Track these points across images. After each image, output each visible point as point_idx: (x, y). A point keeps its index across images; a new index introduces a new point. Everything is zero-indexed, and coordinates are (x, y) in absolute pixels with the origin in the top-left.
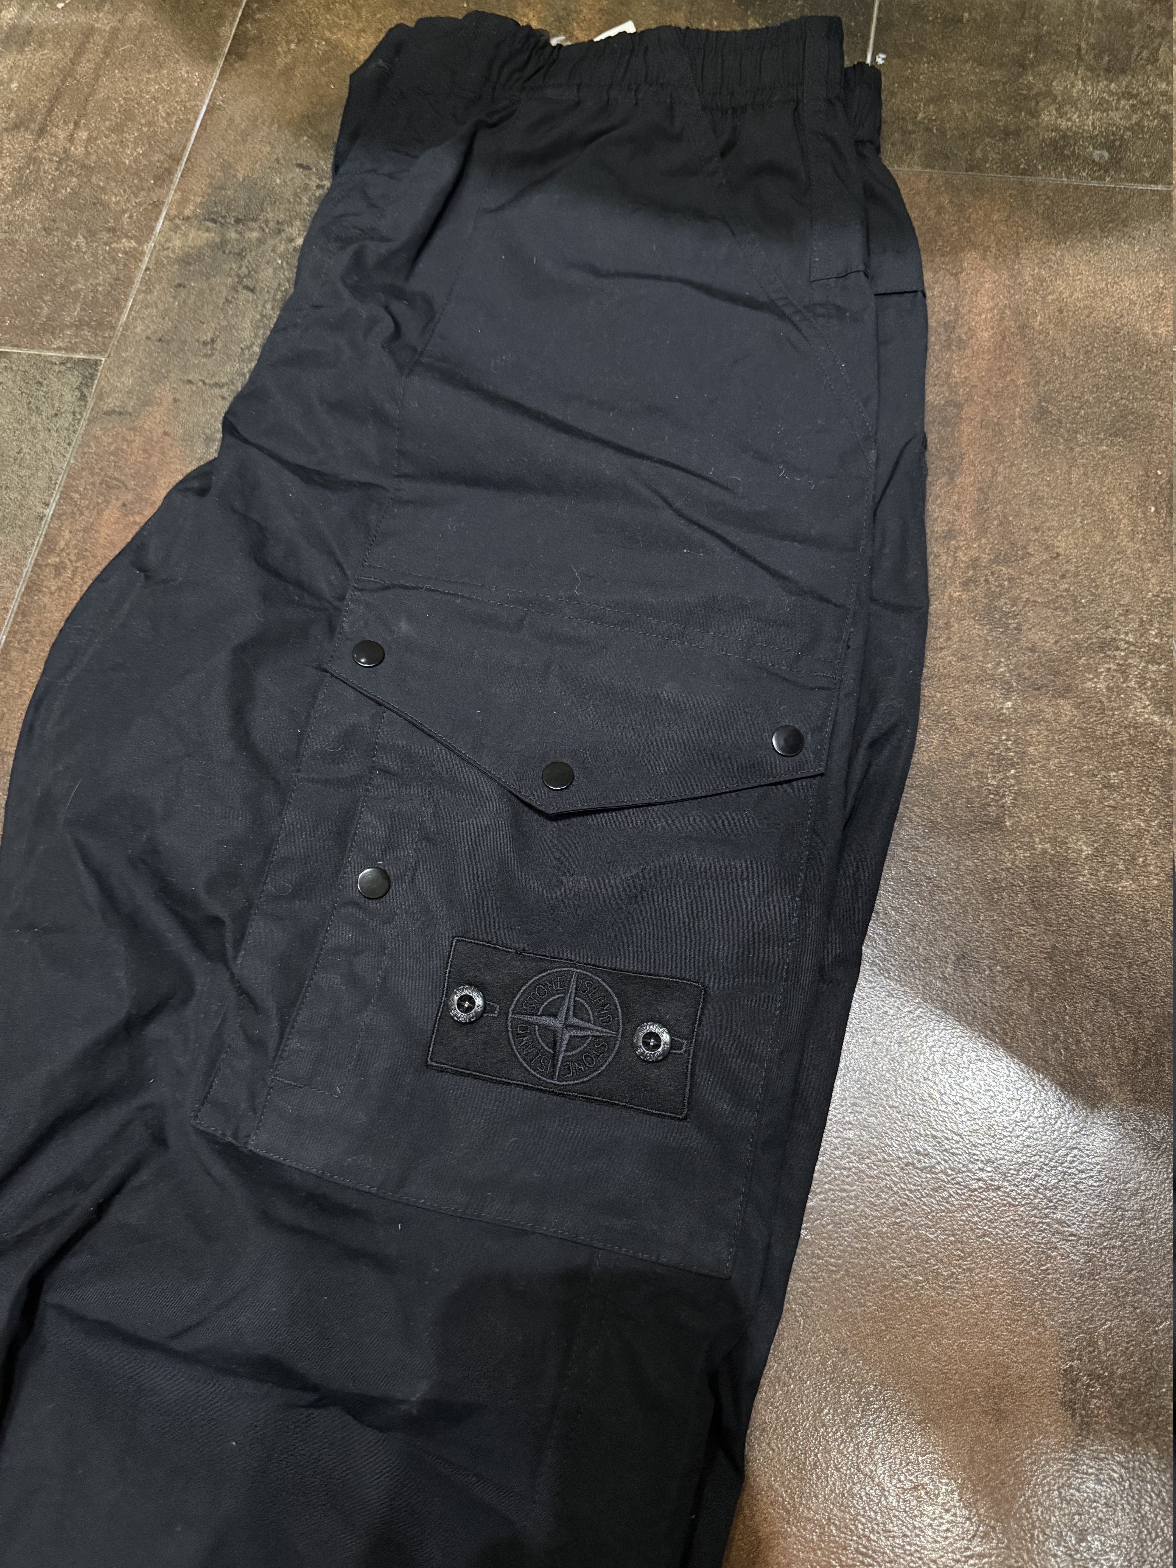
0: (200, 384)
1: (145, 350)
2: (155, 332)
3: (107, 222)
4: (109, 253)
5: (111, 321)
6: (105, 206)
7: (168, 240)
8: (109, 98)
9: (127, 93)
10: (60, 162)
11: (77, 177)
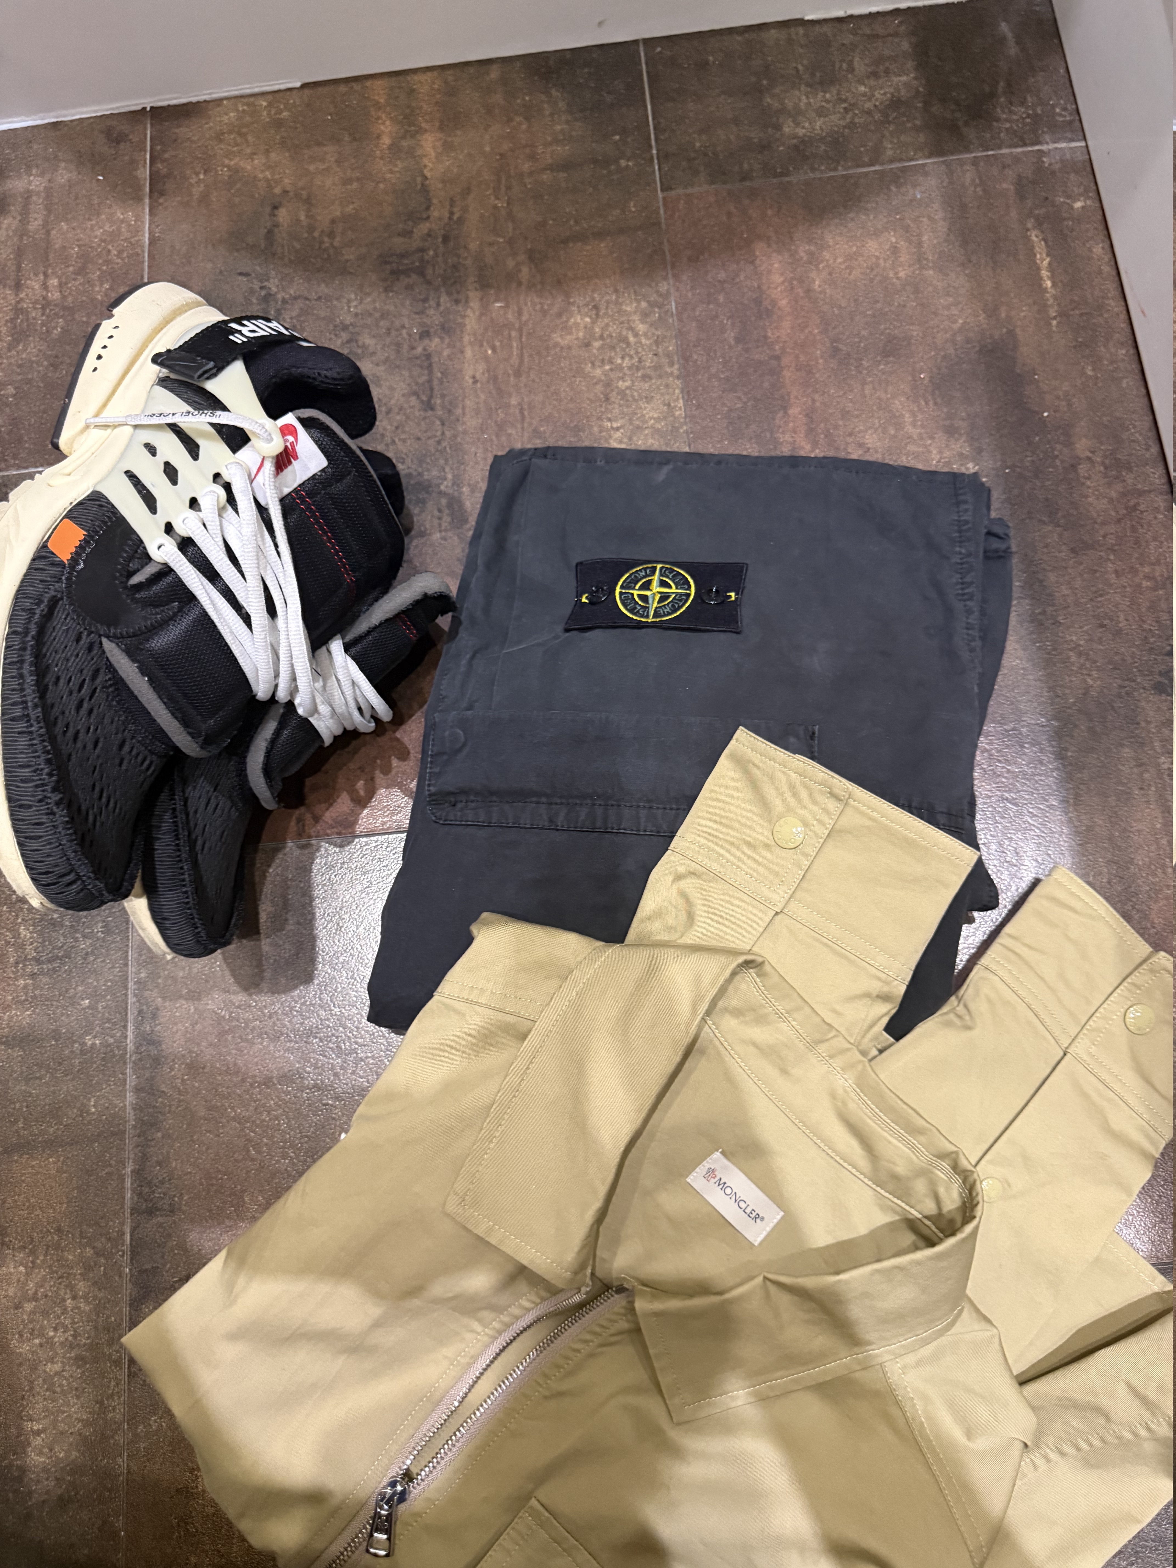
8: (64, 247)
9: (78, 240)
10: (43, 308)
11: (62, 317)
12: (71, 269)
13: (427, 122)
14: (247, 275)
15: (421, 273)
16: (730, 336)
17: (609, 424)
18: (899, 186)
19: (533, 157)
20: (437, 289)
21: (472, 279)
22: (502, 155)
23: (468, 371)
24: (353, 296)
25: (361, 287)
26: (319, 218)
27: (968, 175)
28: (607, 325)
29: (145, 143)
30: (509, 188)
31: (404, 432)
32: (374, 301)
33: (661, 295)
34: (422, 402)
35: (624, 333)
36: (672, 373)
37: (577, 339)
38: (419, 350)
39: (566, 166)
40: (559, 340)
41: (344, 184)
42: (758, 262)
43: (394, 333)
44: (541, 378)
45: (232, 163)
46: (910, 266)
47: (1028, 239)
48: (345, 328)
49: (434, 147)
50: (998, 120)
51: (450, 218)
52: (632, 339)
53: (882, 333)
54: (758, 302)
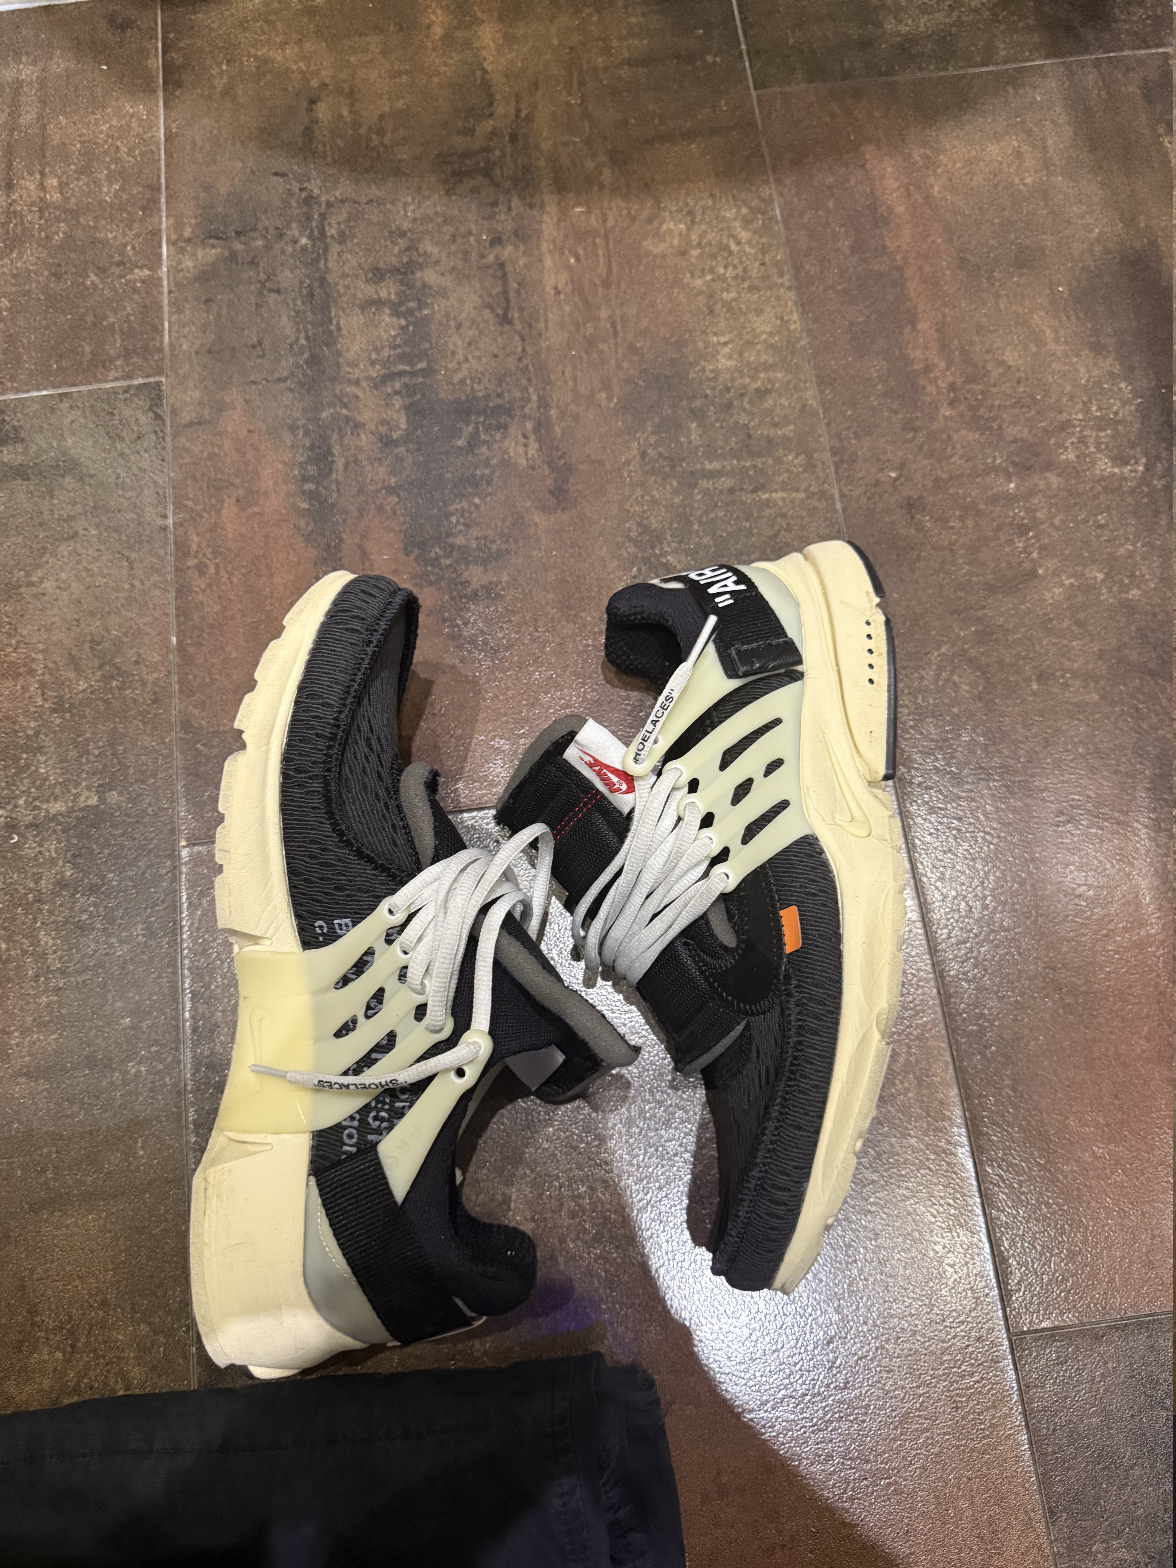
0: (264, 382)
1: (198, 364)
2: (202, 345)
3: (112, 257)
4: (127, 285)
5: (155, 345)
6: (105, 243)
7: (179, 263)
8: (64, 143)
9: (80, 136)
10: (41, 211)
11: (63, 221)
12: (73, 167)
13: (483, 12)
14: (283, 175)
15: (487, 173)
16: (845, 244)
17: (715, 339)
18: (1016, 89)
19: (607, 51)
20: (507, 192)
21: (546, 182)
22: (572, 49)
23: (549, 282)
24: (409, 199)
25: (419, 189)
26: (364, 114)
27: (1090, 77)
28: (705, 232)
29: (156, 29)
30: (582, 83)
31: (478, 349)
32: (435, 205)
33: (763, 200)
34: (498, 315)
35: (725, 241)
36: (782, 285)
37: (672, 246)
38: (491, 258)
39: (646, 60)
40: (651, 248)
41: (391, 78)
42: (868, 166)
43: (459, 240)
44: (633, 289)
45: (260, 53)
46: (1036, 172)
47: (1161, 145)
48: (403, 234)
49: (493, 40)
50: (1116, 21)
51: (517, 116)
52: (734, 247)
53: (1013, 243)
54: (873, 208)
